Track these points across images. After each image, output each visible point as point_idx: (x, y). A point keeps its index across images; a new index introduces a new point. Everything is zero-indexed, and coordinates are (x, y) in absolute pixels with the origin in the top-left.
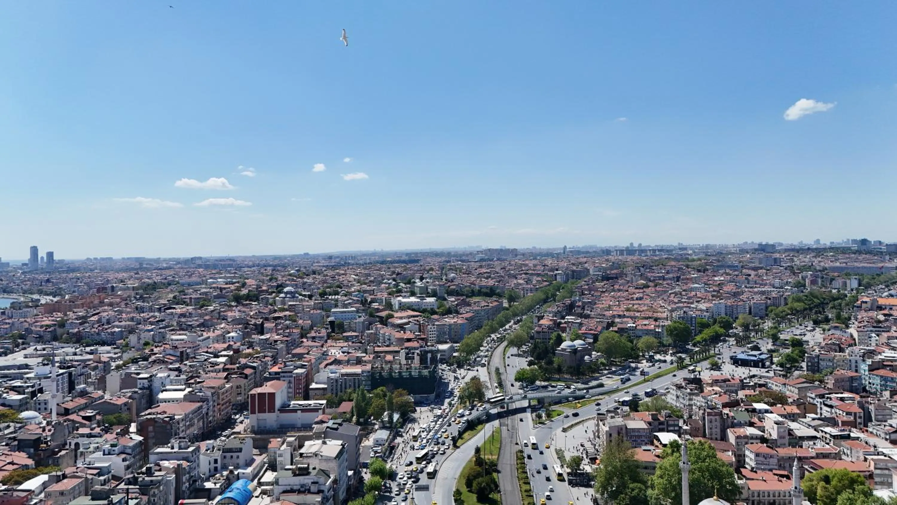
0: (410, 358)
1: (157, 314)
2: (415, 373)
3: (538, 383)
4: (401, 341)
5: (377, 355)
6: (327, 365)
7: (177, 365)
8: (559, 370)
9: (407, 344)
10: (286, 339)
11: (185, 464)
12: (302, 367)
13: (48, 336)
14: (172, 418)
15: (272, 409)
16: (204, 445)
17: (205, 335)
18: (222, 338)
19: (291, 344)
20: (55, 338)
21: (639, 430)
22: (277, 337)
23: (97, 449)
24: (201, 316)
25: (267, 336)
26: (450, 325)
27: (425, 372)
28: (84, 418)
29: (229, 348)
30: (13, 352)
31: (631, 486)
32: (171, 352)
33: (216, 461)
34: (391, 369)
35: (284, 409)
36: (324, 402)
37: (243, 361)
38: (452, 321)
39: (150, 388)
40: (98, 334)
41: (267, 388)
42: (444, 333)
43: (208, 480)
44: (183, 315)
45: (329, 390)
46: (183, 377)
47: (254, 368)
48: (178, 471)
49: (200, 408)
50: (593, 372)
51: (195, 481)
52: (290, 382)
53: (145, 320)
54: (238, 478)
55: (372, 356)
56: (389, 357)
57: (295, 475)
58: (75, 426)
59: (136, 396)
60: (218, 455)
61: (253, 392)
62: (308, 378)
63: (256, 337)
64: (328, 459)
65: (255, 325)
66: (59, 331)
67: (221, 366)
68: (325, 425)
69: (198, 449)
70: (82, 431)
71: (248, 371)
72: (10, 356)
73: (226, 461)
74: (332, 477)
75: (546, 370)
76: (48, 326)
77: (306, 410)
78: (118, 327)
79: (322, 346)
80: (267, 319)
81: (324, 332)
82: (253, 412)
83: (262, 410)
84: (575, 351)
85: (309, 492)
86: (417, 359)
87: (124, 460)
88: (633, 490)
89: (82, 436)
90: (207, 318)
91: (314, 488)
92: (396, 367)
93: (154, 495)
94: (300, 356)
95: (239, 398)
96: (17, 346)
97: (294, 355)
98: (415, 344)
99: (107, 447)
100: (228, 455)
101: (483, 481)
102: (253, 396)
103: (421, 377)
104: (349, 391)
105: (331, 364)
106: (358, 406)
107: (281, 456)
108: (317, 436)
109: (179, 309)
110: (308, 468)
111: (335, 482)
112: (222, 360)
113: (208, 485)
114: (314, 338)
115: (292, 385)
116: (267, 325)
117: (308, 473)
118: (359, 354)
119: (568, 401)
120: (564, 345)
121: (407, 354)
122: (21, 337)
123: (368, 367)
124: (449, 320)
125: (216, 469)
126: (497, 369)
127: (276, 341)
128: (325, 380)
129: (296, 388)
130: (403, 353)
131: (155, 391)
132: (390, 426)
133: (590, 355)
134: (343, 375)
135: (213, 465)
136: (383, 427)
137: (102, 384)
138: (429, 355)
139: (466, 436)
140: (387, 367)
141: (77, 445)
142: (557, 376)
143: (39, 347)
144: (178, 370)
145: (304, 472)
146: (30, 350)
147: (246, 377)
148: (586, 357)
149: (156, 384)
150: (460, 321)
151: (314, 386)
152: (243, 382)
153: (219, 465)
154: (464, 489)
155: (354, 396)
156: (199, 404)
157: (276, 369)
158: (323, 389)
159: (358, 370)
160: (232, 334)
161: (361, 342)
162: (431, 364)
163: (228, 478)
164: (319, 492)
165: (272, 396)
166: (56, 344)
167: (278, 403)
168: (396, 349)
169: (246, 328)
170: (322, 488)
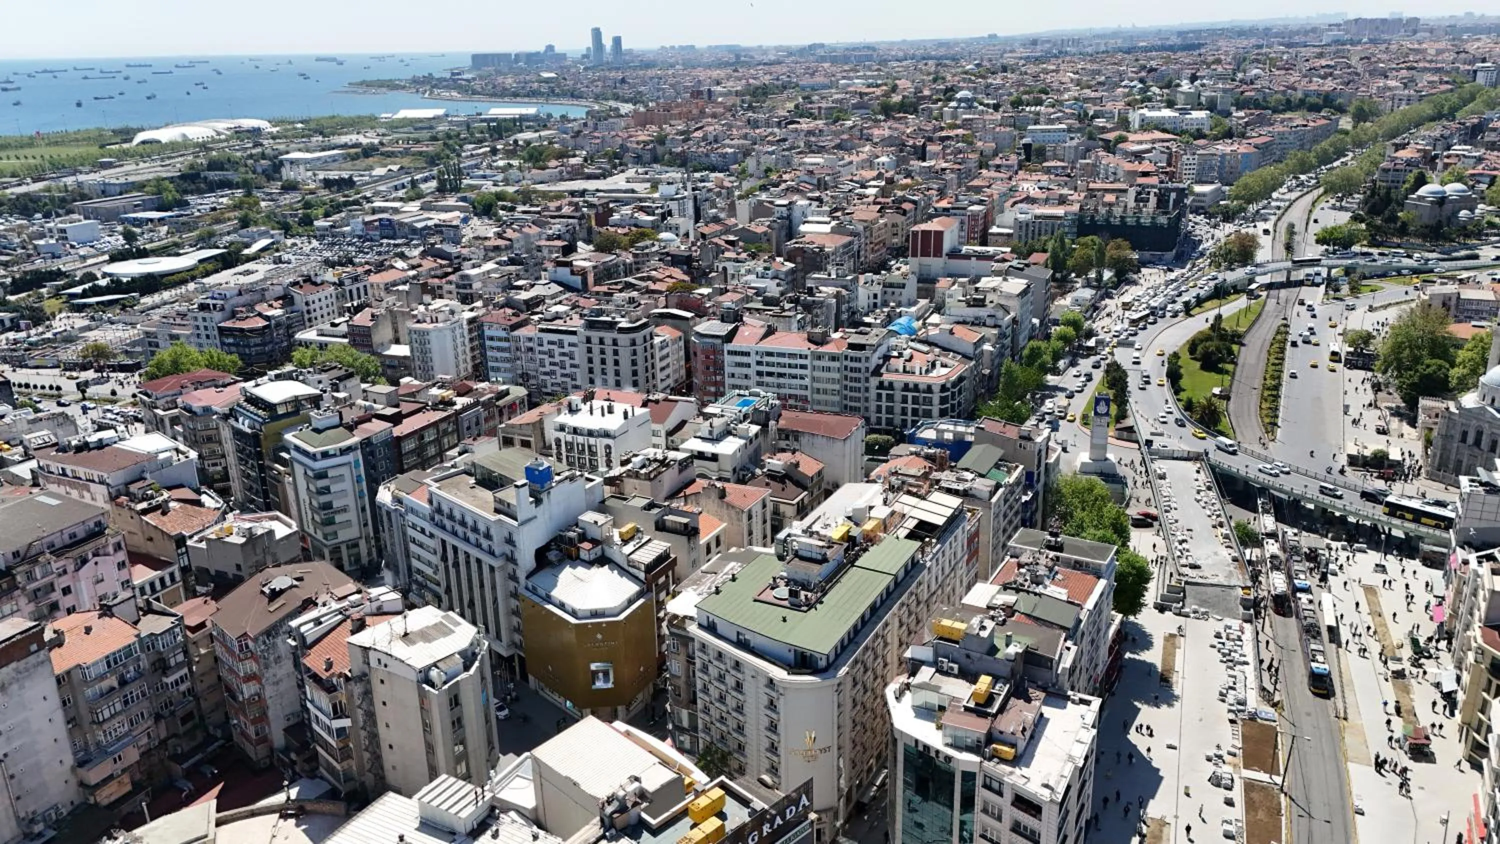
0: (1142, 200)
1: (776, 130)
2: (1146, 221)
3: (1356, 248)
4: (1133, 174)
5: (1091, 193)
6: (1015, 203)
7: (817, 194)
8: (1403, 231)
9: (1141, 180)
10: (957, 166)
11: (844, 292)
12: (981, 202)
13: (647, 157)
14: (822, 249)
15: (938, 253)
16: (862, 279)
17: (847, 159)
18: (870, 163)
19: (964, 176)
20: (656, 160)
21: (1479, 301)
22: (944, 165)
23: (749, 272)
24: (836, 134)
25: (932, 163)
26: (1223, 156)
27: (1163, 220)
28: (727, 242)
29: (879, 177)
30: (611, 175)
31: (1428, 361)
32: (806, 178)
33: (875, 296)
34: (1110, 212)
35: (955, 254)
36: (1008, 249)
37: (900, 193)
38: (1228, 149)
39: (789, 218)
40: (707, 155)
41: (933, 226)
42: (1211, 168)
43: (867, 315)
44: (810, 133)
45: (1016, 236)
46: (826, 208)
47: (914, 202)
48: (837, 296)
49: (851, 243)
50: (1467, 236)
51: (854, 313)
52: (962, 223)
53: (763, 139)
54: (900, 315)
55: (1083, 195)
56: (1110, 198)
57: (969, 306)
58: (719, 251)
59: (775, 225)
60: (878, 289)
61: (915, 228)
62: (988, 220)
63: (916, 164)
64: (1009, 296)
65: (914, 146)
66: (660, 150)
67: (871, 199)
68: (1008, 264)
69: (856, 280)
70: (727, 255)
71: (907, 206)
72: (609, 179)
73: (887, 297)
74: (1012, 314)
75: (1378, 228)
76: (646, 143)
77: (981, 257)
78: (731, 147)
79: (1010, 179)
80: (930, 139)
81: (1014, 159)
82: (914, 255)
83: (925, 254)
84: (1442, 200)
85: (984, 325)
86: (1153, 200)
87: (778, 285)
88: (1428, 366)
89: (729, 260)
90: (845, 137)
91: (989, 321)
92: (1118, 211)
93: (817, 316)
94: (978, 190)
95: (895, 240)
96: (615, 167)
97: (969, 189)
98: (1154, 180)
99: (760, 269)
100: (890, 290)
101: (1212, 346)
102: (915, 234)
103: (1154, 226)
104: (1044, 238)
105: (1021, 201)
106: (1055, 256)
107: (951, 296)
108: (997, 273)
109: (805, 124)
110: (984, 300)
111: (1014, 321)
112: (871, 191)
113: (867, 320)
114: (998, 167)
115: (965, 227)
116: (931, 148)
117: (984, 306)
118: (1065, 191)
119: (1400, 274)
120: (1423, 191)
121: (1139, 193)
122: (616, 156)
123: (1076, 208)
124: (1224, 147)
125: (875, 305)
126: (1291, 226)
127: (943, 170)
128: (1011, 222)
129: (971, 230)
130: (1132, 192)
131: (795, 221)
132: (1098, 284)
133: (1472, 210)
134: (1036, 217)
135: (872, 301)
136: (1088, 285)
137: (732, 210)
138: (1173, 195)
139: (1208, 305)
140: (1103, 210)
141: (725, 269)
142: (1396, 240)
143: (640, 171)
144: (819, 200)
145: (980, 303)
146: (631, 173)
147: (904, 213)
148: (1464, 213)
149: (797, 213)
150: (1242, 149)
151: (994, 230)
152: (900, 219)
153: (879, 301)
154: (1185, 356)
155: (1050, 246)
156: (849, 239)
157: (944, 204)
158: (1008, 235)
159: (1060, 211)
160: (884, 159)
161: (1068, 176)
162: (1174, 208)
163: (889, 316)
164: (995, 326)
165: (939, 235)
166: (657, 167)
167: (947, 246)
168: (1123, 186)
169: (901, 151)
170: (1000, 323)
